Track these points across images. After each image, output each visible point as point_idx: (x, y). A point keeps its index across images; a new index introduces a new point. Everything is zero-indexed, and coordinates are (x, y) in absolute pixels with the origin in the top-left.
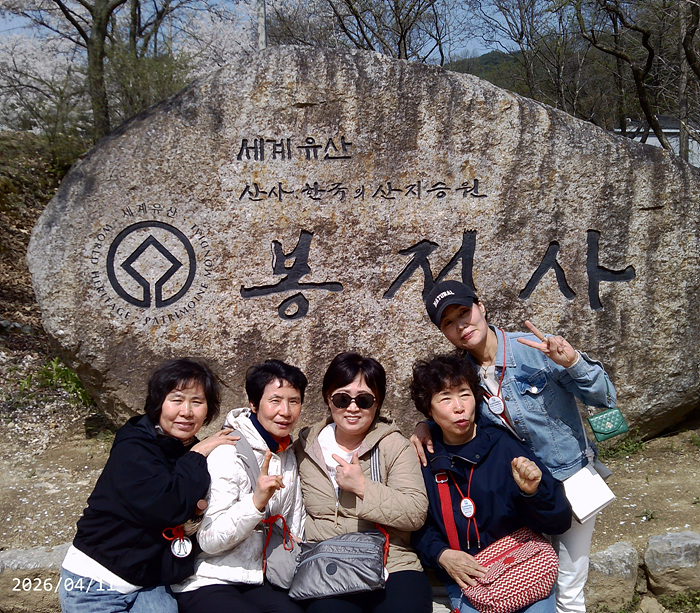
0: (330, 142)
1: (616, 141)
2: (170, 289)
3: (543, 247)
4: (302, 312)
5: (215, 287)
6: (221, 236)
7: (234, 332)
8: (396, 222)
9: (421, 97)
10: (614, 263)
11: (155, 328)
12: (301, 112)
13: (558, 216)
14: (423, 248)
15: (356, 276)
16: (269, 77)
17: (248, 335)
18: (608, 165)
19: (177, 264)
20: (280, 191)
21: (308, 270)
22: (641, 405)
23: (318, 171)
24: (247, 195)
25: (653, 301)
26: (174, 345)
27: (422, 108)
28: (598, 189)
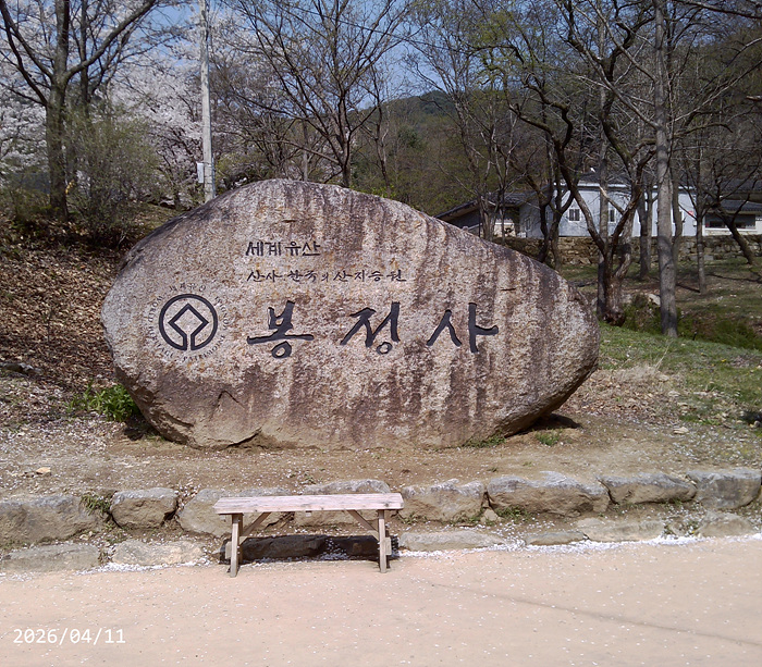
0: (306, 244)
1: (487, 247)
2: (200, 338)
3: (441, 313)
4: (287, 354)
5: (230, 338)
6: (234, 304)
7: (242, 366)
8: (348, 296)
9: (364, 218)
10: (485, 324)
11: (190, 363)
12: (288, 225)
13: (450, 294)
14: (365, 314)
15: (322, 331)
16: (267, 202)
17: (252, 368)
18: (481, 263)
19: (205, 322)
20: (273, 276)
21: (291, 327)
22: (502, 414)
23: (298, 263)
24: (252, 278)
25: (509, 348)
26: (202, 375)
27: (365, 224)
28: (475, 277)
